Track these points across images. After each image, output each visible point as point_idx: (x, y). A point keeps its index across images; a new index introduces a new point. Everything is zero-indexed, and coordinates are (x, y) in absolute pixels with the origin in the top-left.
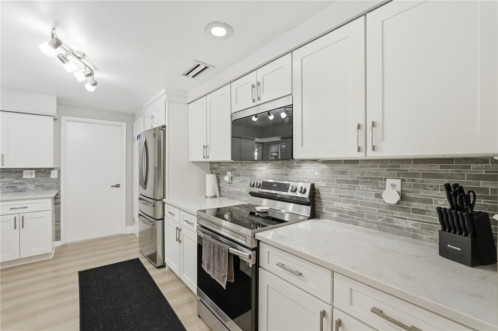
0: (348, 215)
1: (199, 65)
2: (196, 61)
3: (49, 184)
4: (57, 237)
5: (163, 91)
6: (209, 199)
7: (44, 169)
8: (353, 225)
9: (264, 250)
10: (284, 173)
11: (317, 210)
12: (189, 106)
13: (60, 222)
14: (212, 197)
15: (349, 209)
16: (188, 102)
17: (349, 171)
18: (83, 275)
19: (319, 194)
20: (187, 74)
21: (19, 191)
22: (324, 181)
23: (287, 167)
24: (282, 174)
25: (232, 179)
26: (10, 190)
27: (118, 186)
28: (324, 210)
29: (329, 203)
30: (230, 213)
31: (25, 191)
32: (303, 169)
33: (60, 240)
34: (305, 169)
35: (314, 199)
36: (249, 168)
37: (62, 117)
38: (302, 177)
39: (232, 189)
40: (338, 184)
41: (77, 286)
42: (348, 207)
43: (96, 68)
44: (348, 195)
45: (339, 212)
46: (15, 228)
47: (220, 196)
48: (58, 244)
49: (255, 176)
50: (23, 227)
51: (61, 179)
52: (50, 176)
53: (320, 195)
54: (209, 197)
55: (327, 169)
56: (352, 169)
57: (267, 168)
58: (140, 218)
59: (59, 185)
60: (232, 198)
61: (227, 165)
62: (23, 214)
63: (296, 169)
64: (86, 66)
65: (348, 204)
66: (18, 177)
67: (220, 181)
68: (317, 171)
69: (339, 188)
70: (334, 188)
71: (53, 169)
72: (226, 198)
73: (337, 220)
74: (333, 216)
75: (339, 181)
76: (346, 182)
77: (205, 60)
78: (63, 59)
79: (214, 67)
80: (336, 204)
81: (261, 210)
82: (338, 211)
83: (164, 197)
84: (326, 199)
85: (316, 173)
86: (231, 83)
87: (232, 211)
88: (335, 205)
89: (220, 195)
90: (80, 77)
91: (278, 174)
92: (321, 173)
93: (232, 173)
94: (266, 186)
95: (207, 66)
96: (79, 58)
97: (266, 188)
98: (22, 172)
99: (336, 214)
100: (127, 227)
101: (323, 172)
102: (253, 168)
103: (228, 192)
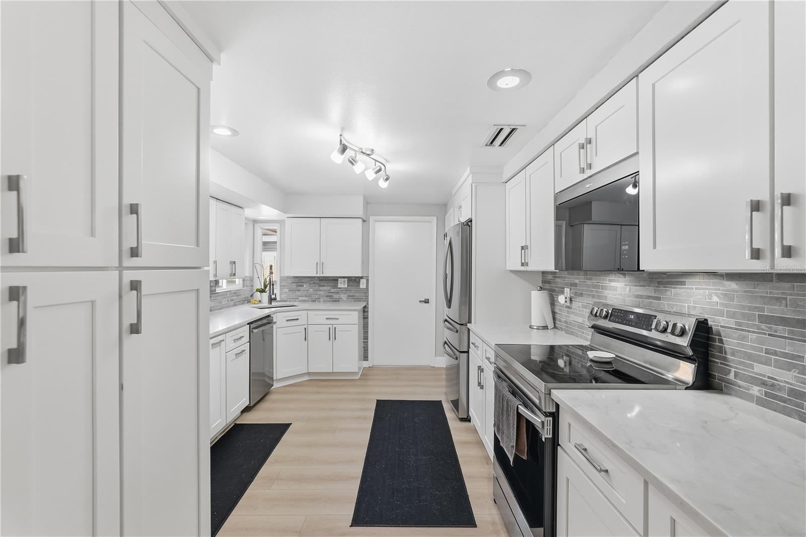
0: (786, 396)
1: (501, 129)
2: (494, 125)
3: (358, 294)
4: (366, 358)
5: (468, 171)
6: (535, 330)
7: (355, 277)
8: (800, 422)
9: (564, 420)
10: (653, 294)
11: (716, 374)
12: (505, 186)
13: (368, 339)
14: (541, 328)
15: (791, 384)
16: (504, 179)
17: (790, 300)
18: (381, 404)
19: (721, 341)
20: (492, 143)
21: (336, 301)
22: (731, 315)
23: (659, 283)
24: (649, 297)
25: (571, 300)
26: (328, 299)
27: (427, 301)
28: (731, 376)
29: (741, 363)
30: (568, 358)
31: (339, 301)
32: (688, 288)
33: (368, 360)
34: (693, 288)
35: (708, 350)
36: (597, 282)
37: (370, 217)
38: (686, 305)
39: (572, 318)
40: (763, 326)
41: (372, 414)
42: (787, 378)
43: (387, 161)
44: (787, 351)
45: (768, 387)
46: (330, 339)
47: (555, 327)
48: (366, 364)
49: (606, 298)
50: (335, 339)
51: (369, 289)
52: (359, 286)
53: (723, 344)
54: (535, 327)
55: (737, 292)
56: (798, 295)
57: (625, 285)
58: (445, 348)
59: (367, 296)
60: (572, 333)
61: (565, 277)
62: (334, 326)
63: (675, 288)
64: (376, 161)
65: (789, 373)
66: (334, 286)
67: (555, 303)
68: (717, 295)
69: (765, 334)
70: (753, 332)
71: (362, 278)
72: (563, 332)
73: (760, 402)
74: (751, 392)
75: (763, 319)
76: (784, 321)
77: (507, 120)
78: (352, 162)
79: (525, 126)
80: (759, 368)
81: (594, 356)
82: (764, 384)
83: (470, 322)
84: (736, 354)
85: (715, 299)
86: (554, 145)
87: (572, 355)
88: (756, 370)
89: (555, 325)
90: (370, 175)
91: (643, 296)
92: (724, 298)
93: (572, 291)
94: (617, 317)
95: (514, 127)
96: (369, 155)
97: (617, 320)
98: (337, 280)
99: (760, 390)
100: (436, 358)
101: (728, 296)
102: (602, 283)
103: (566, 322)
